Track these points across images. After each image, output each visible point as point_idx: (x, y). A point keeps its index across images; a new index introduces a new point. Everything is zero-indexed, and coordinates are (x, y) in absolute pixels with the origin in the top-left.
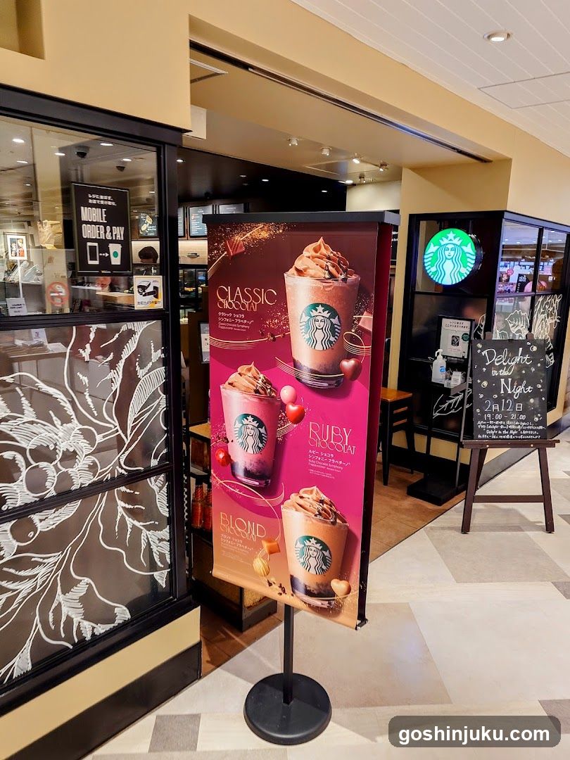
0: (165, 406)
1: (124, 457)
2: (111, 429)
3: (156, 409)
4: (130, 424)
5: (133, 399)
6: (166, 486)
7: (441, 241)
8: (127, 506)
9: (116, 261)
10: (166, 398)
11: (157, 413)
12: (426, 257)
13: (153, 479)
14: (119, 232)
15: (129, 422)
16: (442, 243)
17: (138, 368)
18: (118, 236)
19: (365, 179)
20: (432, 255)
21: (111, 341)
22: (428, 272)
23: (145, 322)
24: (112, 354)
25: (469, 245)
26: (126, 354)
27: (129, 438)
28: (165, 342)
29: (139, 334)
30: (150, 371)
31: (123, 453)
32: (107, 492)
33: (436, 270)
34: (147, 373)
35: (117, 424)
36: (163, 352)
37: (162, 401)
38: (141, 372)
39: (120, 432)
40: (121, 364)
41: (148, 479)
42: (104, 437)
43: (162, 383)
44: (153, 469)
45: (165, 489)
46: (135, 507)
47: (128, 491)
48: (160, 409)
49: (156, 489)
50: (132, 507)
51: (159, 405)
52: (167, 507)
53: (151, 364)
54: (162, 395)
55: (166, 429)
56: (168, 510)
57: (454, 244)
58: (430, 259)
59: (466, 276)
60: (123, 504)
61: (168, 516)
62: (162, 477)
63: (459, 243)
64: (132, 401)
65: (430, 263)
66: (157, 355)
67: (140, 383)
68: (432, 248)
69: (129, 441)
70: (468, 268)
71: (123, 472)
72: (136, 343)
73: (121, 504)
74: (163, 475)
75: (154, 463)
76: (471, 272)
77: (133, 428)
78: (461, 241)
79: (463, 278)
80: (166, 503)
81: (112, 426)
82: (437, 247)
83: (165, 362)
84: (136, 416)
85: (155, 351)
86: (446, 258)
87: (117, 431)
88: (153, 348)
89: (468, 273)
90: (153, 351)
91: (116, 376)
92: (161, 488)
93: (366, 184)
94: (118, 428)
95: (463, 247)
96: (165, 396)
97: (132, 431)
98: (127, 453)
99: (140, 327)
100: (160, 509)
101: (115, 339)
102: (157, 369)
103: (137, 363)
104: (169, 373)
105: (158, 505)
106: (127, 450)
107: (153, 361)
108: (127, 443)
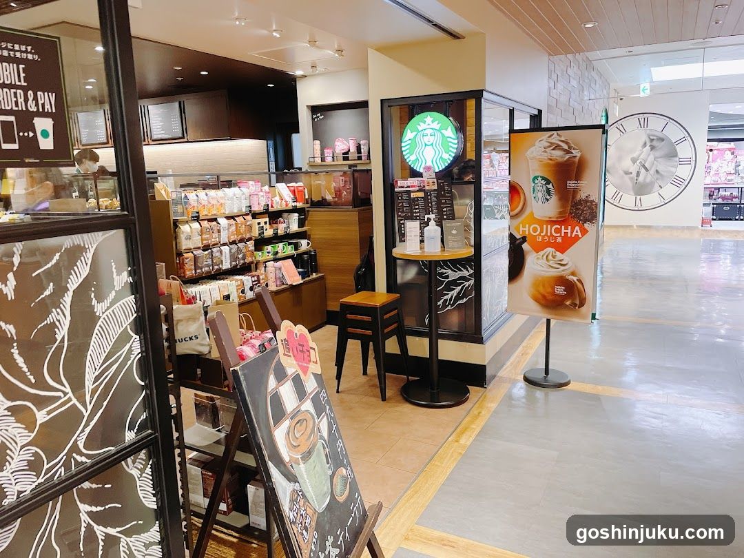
0: (139, 351)
1: (84, 437)
2: (60, 398)
3: (127, 358)
4: (89, 385)
5: (91, 348)
6: (149, 466)
7: (418, 127)
8: (94, 509)
9: (47, 144)
10: (140, 340)
11: (129, 363)
12: (403, 145)
13: (129, 460)
14: (47, 100)
15: (87, 383)
16: (420, 129)
17: (94, 302)
18: (47, 107)
19: (318, 68)
20: (409, 142)
21: (49, 266)
22: (407, 161)
23: (100, 233)
24: (51, 284)
25: (449, 128)
26: (73, 283)
27: (90, 408)
28: (133, 259)
29: (92, 251)
30: (112, 304)
31: (83, 431)
32: (61, 497)
33: (415, 158)
34: (108, 308)
35: (68, 389)
36: (130, 274)
37: (135, 345)
38: (100, 308)
39: (74, 401)
40: (68, 298)
41: (123, 462)
42: (49, 413)
43: (132, 318)
44: (129, 446)
45: (148, 470)
46: (107, 507)
47: (94, 486)
48: (133, 357)
49: (135, 473)
50: (103, 508)
51: (130, 351)
52: (154, 495)
53: (113, 293)
54: (135, 336)
55: (143, 384)
56: (155, 499)
57: (432, 129)
58: (408, 147)
59: (449, 162)
60: (88, 508)
61: (155, 507)
62: (142, 454)
63: (438, 127)
64: (90, 352)
65: (408, 151)
66: (122, 279)
67: (100, 323)
68: (409, 135)
69: (89, 412)
70: (451, 153)
71: (84, 459)
72: (89, 265)
73: (84, 508)
74: (144, 451)
75: (130, 436)
76: (454, 157)
77: (94, 392)
78: (440, 125)
79: (447, 165)
80: (150, 489)
81: (60, 394)
82: (415, 133)
83: (135, 288)
84: (97, 373)
85: (118, 274)
86: (426, 145)
87: (70, 400)
88: (114, 270)
89: (451, 159)
90: (115, 274)
91: (61, 317)
92: (142, 471)
93: (318, 74)
94: (71, 394)
95: (442, 131)
96: (138, 337)
97: (92, 397)
98: (88, 430)
99: (93, 241)
100: (143, 500)
101: (54, 261)
102: (124, 301)
103: (93, 295)
104: (142, 302)
105: (141, 496)
106: (87, 425)
107: (117, 288)
108: (86, 415)
